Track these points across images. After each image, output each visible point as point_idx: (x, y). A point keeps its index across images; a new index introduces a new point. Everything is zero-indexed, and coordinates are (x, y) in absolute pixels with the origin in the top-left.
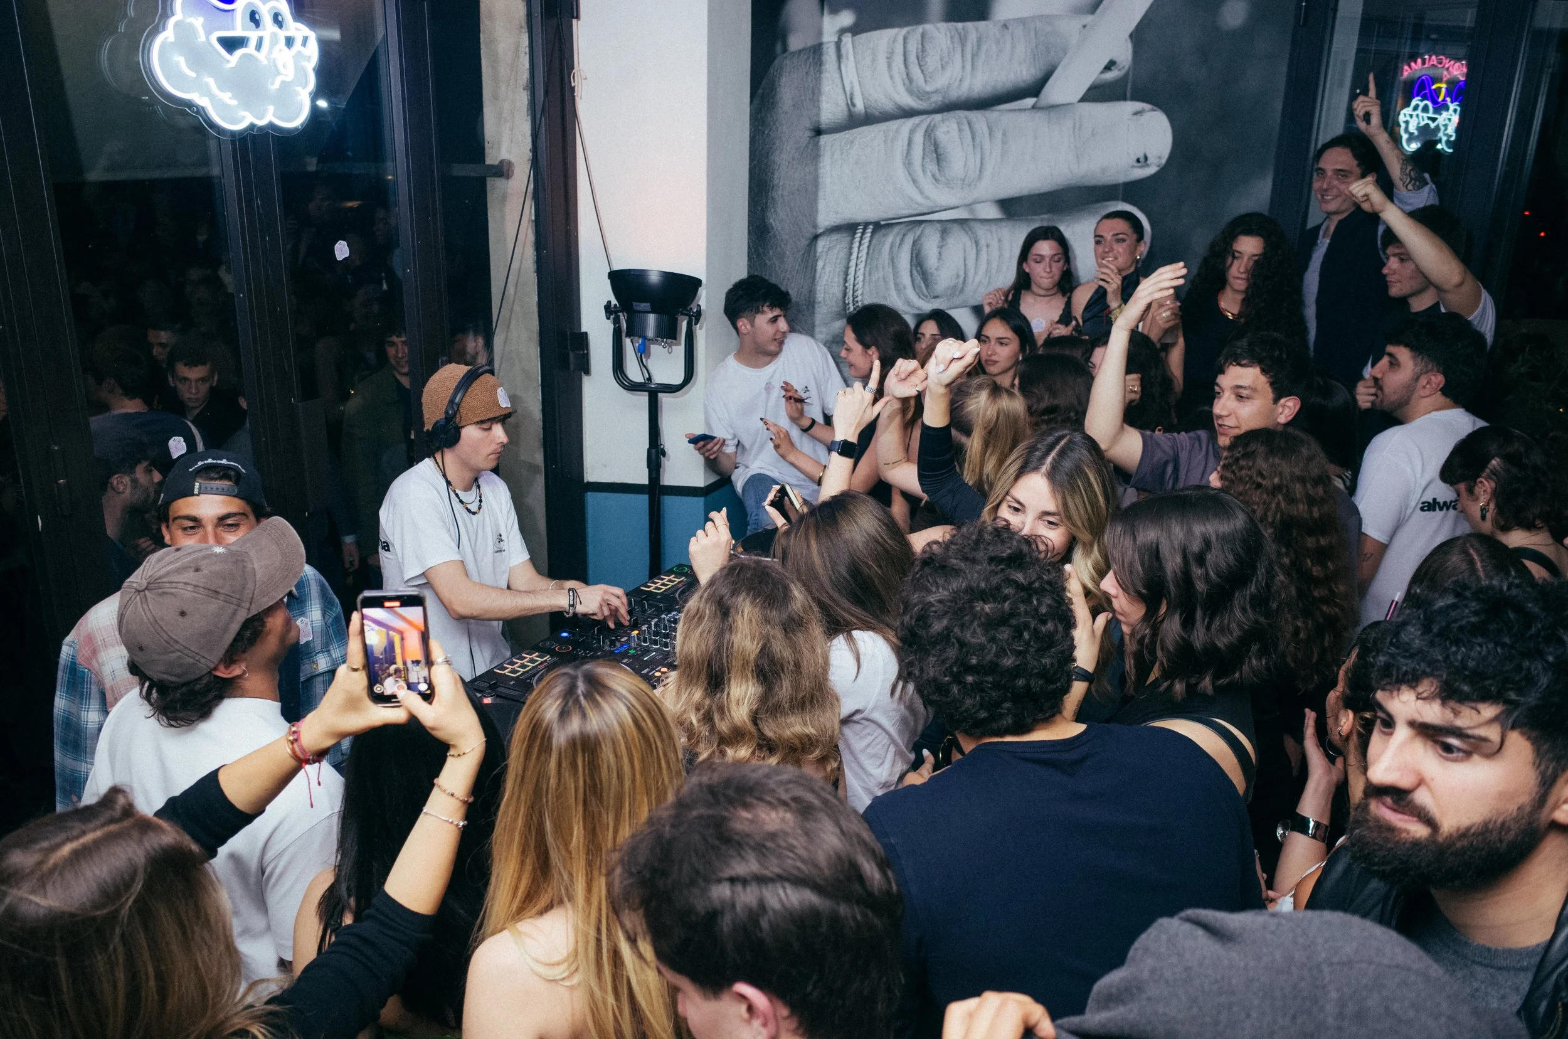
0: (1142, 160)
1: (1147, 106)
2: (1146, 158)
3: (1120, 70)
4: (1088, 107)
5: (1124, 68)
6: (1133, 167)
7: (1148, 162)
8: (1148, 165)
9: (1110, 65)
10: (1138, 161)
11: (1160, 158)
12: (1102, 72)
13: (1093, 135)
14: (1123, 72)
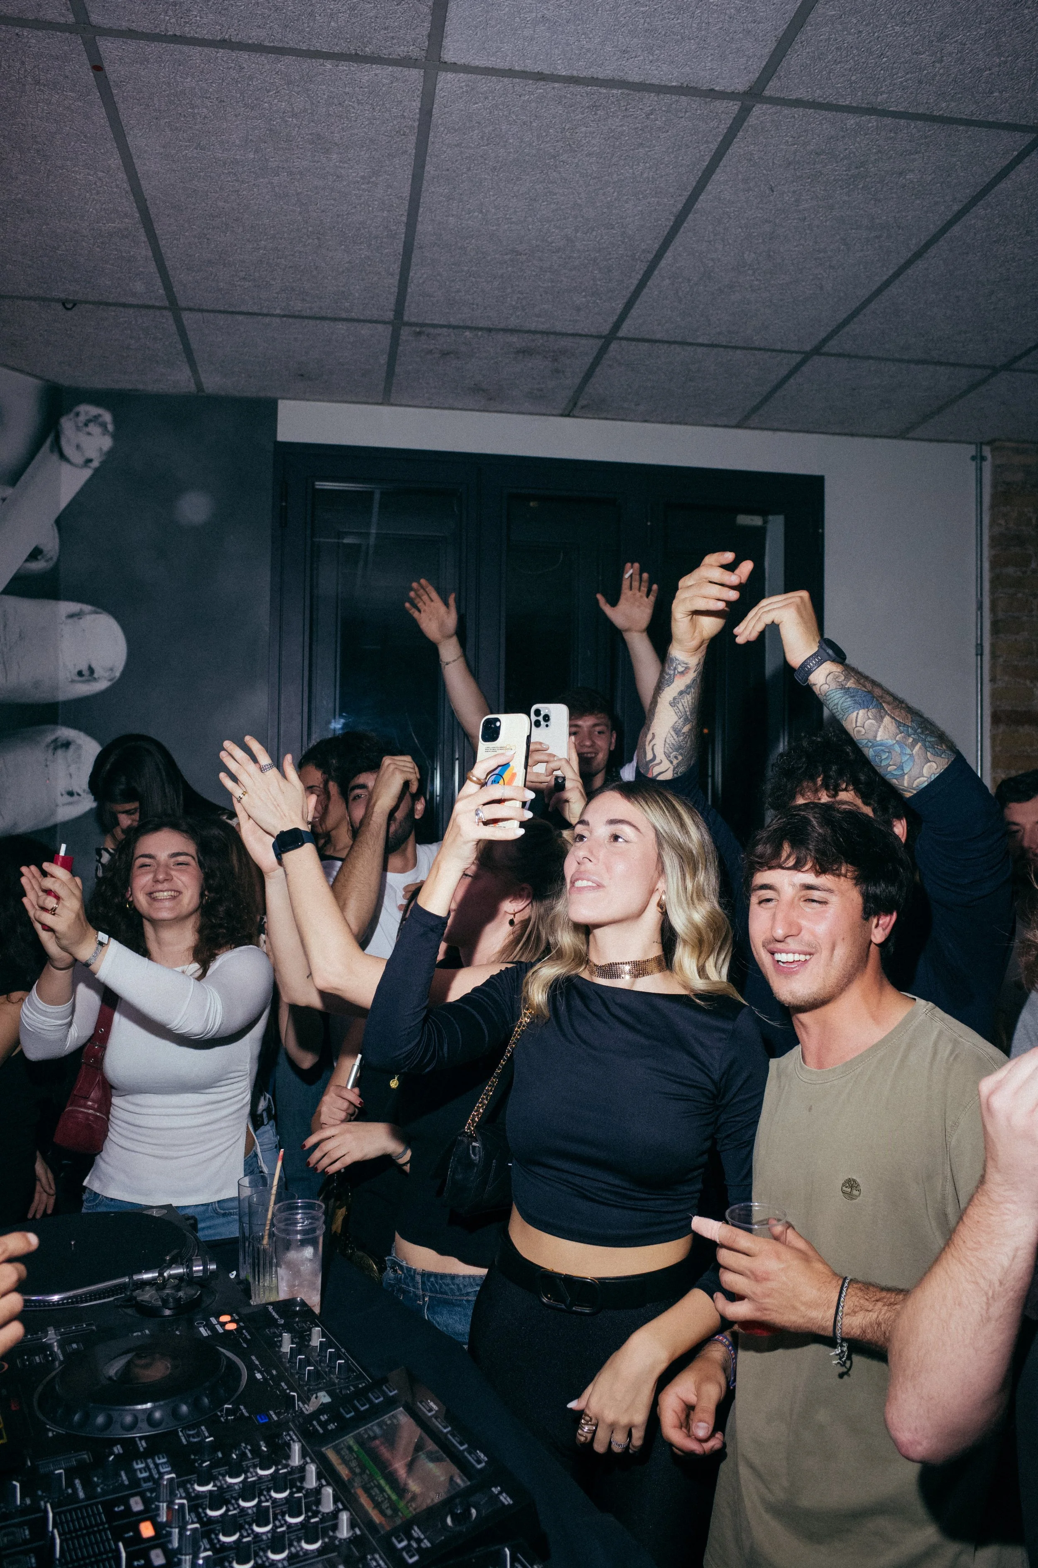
0: (86, 672)
1: (87, 608)
2: (91, 670)
3: (47, 561)
4: (12, 602)
5: (51, 558)
6: (73, 681)
7: (96, 675)
8: (95, 679)
9: (36, 554)
10: (80, 673)
11: (111, 669)
12: (27, 560)
13: (21, 637)
14: (51, 564)
